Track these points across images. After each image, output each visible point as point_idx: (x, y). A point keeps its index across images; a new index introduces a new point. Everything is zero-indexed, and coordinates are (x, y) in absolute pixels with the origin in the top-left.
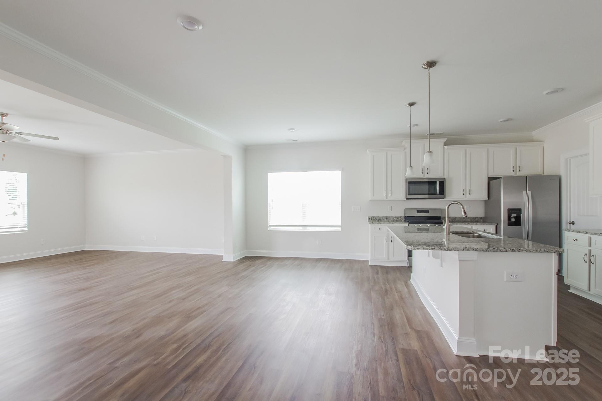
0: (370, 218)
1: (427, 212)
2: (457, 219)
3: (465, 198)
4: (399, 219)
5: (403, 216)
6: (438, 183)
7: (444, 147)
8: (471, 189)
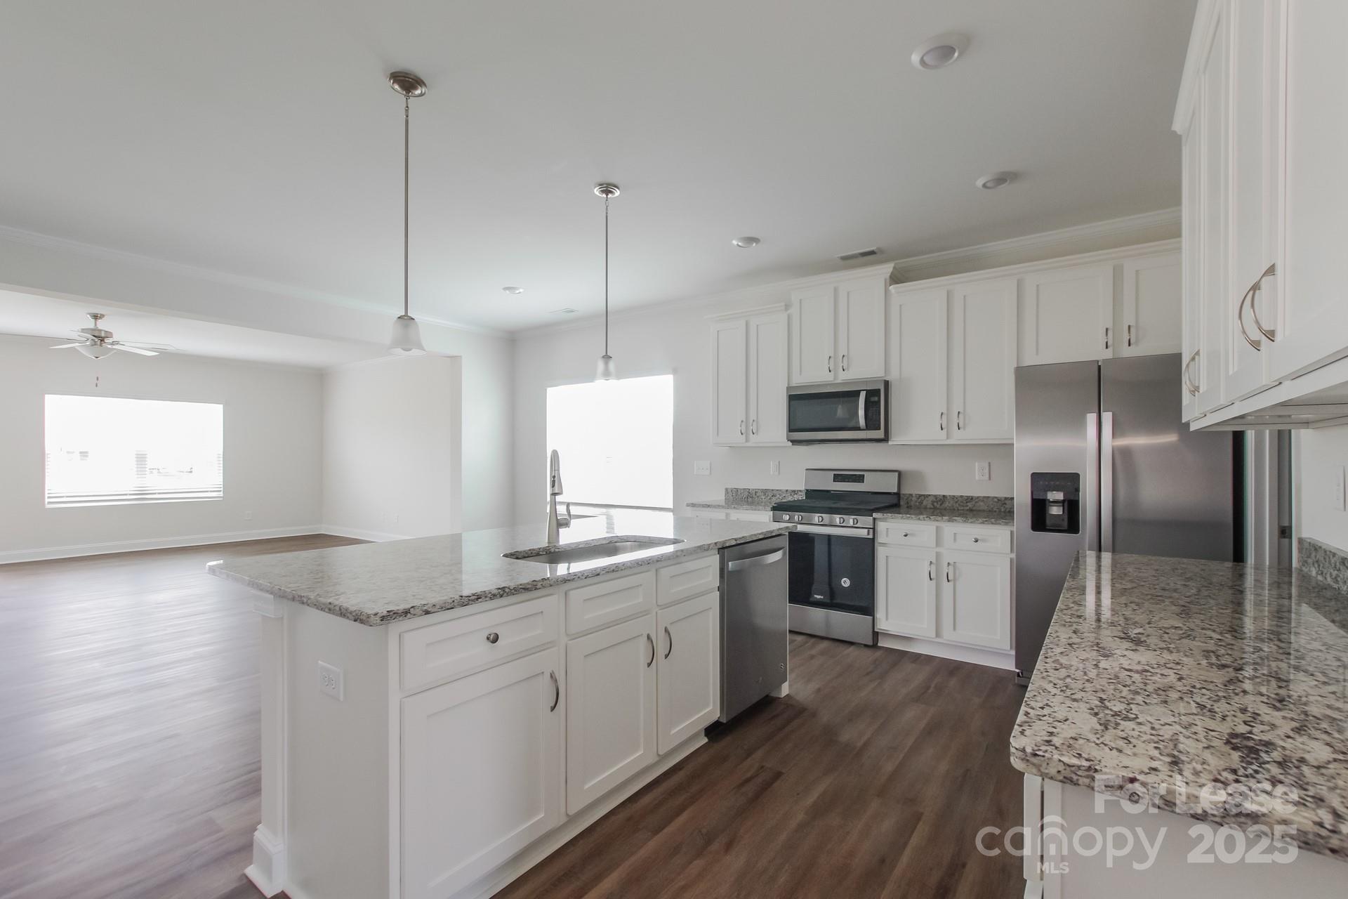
0: (729, 491)
1: (860, 479)
2: (947, 504)
3: (947, 438)
4: (795, 496)
5: (803, 488)
6: (863, 396)
7: (886, 291)
8: (964, 411)
